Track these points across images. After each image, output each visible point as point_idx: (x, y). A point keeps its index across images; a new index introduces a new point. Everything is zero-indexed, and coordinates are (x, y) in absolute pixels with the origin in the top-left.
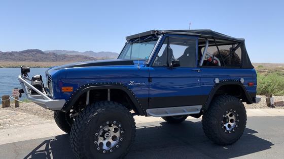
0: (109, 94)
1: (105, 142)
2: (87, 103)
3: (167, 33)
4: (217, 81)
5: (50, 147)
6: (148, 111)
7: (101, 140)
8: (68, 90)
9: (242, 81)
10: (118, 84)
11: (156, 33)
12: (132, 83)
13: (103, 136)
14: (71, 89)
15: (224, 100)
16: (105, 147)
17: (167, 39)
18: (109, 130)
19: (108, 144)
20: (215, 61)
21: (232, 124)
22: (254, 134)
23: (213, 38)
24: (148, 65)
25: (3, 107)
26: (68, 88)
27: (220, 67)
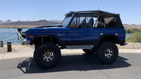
0: (51, 39)
1: (47, 58)
2: (42, 42)
3: (76, 13)
4: (102, 34)
5: (31, 60)
6: (67, 47)
7: (46, 57)
8: (31, 37)
9: (116, 34)
10: (53, 35)
11: (72, 12)
12: (59, 35)
13: (46, 56)
14: (33, 36)
15: (105, 43)
16: (47, 60)
17: (76, 15)
18: (49, 54)
19: (49, 59)
20: (102, 25)
21: (111, 55)
22: (125, 61)
23: (101, 14)
24: (67, 27)
25: (22, 45)
26: (31, 36)
27: (105, 28)
